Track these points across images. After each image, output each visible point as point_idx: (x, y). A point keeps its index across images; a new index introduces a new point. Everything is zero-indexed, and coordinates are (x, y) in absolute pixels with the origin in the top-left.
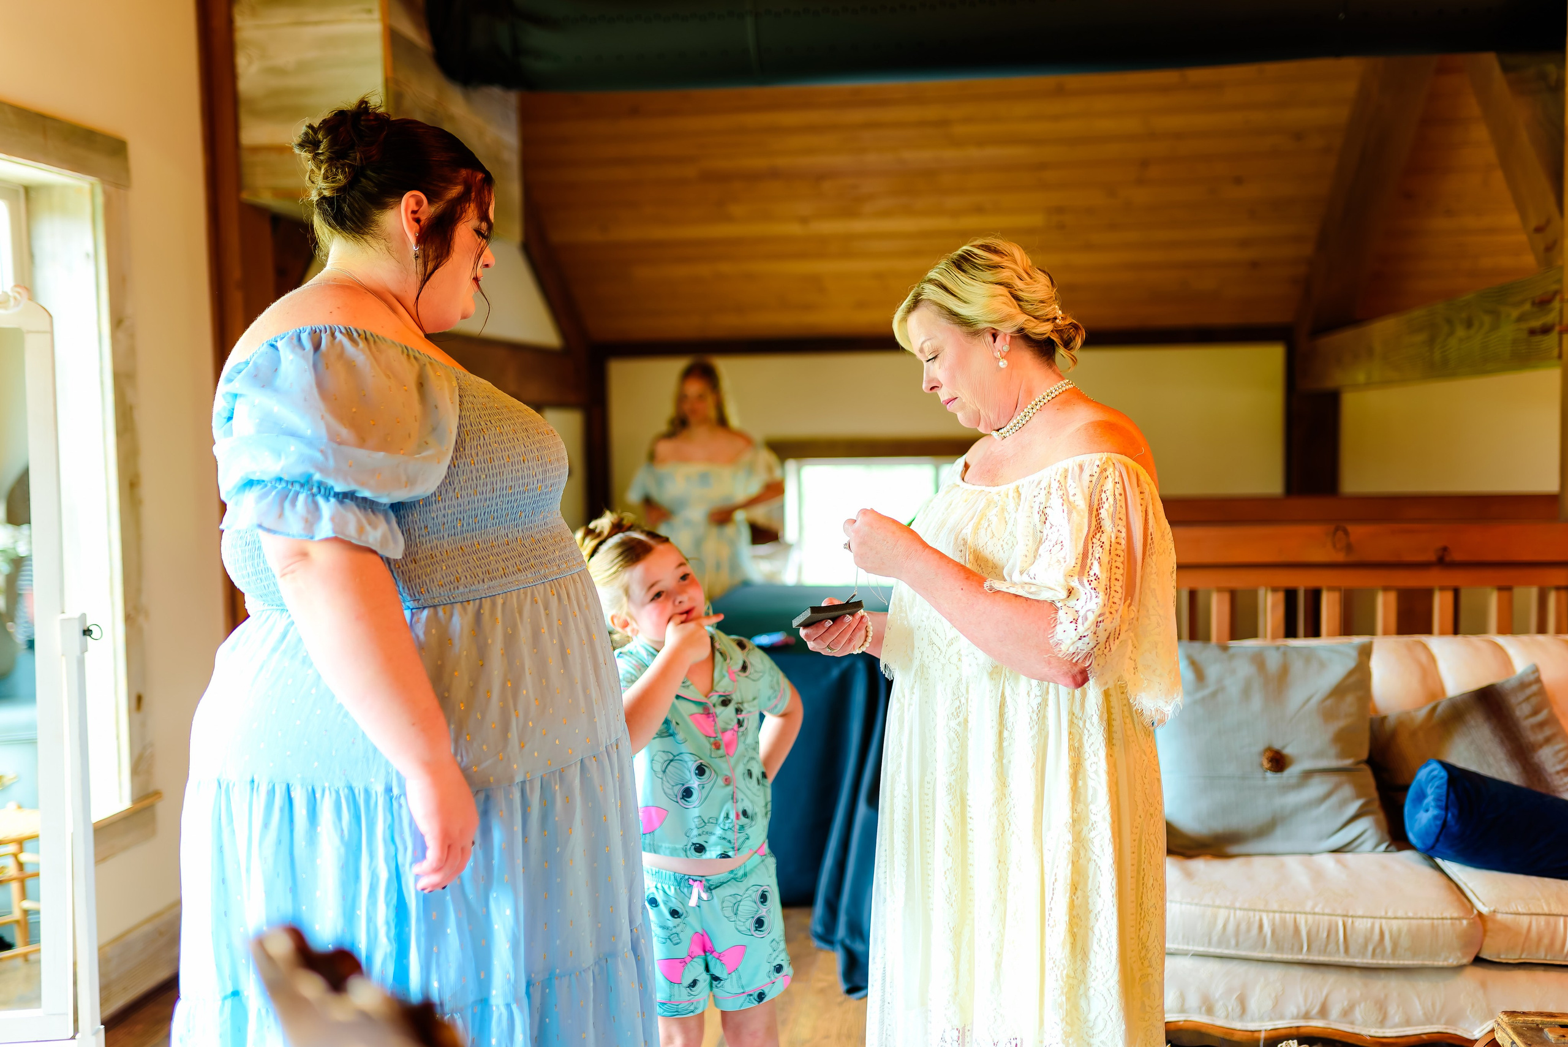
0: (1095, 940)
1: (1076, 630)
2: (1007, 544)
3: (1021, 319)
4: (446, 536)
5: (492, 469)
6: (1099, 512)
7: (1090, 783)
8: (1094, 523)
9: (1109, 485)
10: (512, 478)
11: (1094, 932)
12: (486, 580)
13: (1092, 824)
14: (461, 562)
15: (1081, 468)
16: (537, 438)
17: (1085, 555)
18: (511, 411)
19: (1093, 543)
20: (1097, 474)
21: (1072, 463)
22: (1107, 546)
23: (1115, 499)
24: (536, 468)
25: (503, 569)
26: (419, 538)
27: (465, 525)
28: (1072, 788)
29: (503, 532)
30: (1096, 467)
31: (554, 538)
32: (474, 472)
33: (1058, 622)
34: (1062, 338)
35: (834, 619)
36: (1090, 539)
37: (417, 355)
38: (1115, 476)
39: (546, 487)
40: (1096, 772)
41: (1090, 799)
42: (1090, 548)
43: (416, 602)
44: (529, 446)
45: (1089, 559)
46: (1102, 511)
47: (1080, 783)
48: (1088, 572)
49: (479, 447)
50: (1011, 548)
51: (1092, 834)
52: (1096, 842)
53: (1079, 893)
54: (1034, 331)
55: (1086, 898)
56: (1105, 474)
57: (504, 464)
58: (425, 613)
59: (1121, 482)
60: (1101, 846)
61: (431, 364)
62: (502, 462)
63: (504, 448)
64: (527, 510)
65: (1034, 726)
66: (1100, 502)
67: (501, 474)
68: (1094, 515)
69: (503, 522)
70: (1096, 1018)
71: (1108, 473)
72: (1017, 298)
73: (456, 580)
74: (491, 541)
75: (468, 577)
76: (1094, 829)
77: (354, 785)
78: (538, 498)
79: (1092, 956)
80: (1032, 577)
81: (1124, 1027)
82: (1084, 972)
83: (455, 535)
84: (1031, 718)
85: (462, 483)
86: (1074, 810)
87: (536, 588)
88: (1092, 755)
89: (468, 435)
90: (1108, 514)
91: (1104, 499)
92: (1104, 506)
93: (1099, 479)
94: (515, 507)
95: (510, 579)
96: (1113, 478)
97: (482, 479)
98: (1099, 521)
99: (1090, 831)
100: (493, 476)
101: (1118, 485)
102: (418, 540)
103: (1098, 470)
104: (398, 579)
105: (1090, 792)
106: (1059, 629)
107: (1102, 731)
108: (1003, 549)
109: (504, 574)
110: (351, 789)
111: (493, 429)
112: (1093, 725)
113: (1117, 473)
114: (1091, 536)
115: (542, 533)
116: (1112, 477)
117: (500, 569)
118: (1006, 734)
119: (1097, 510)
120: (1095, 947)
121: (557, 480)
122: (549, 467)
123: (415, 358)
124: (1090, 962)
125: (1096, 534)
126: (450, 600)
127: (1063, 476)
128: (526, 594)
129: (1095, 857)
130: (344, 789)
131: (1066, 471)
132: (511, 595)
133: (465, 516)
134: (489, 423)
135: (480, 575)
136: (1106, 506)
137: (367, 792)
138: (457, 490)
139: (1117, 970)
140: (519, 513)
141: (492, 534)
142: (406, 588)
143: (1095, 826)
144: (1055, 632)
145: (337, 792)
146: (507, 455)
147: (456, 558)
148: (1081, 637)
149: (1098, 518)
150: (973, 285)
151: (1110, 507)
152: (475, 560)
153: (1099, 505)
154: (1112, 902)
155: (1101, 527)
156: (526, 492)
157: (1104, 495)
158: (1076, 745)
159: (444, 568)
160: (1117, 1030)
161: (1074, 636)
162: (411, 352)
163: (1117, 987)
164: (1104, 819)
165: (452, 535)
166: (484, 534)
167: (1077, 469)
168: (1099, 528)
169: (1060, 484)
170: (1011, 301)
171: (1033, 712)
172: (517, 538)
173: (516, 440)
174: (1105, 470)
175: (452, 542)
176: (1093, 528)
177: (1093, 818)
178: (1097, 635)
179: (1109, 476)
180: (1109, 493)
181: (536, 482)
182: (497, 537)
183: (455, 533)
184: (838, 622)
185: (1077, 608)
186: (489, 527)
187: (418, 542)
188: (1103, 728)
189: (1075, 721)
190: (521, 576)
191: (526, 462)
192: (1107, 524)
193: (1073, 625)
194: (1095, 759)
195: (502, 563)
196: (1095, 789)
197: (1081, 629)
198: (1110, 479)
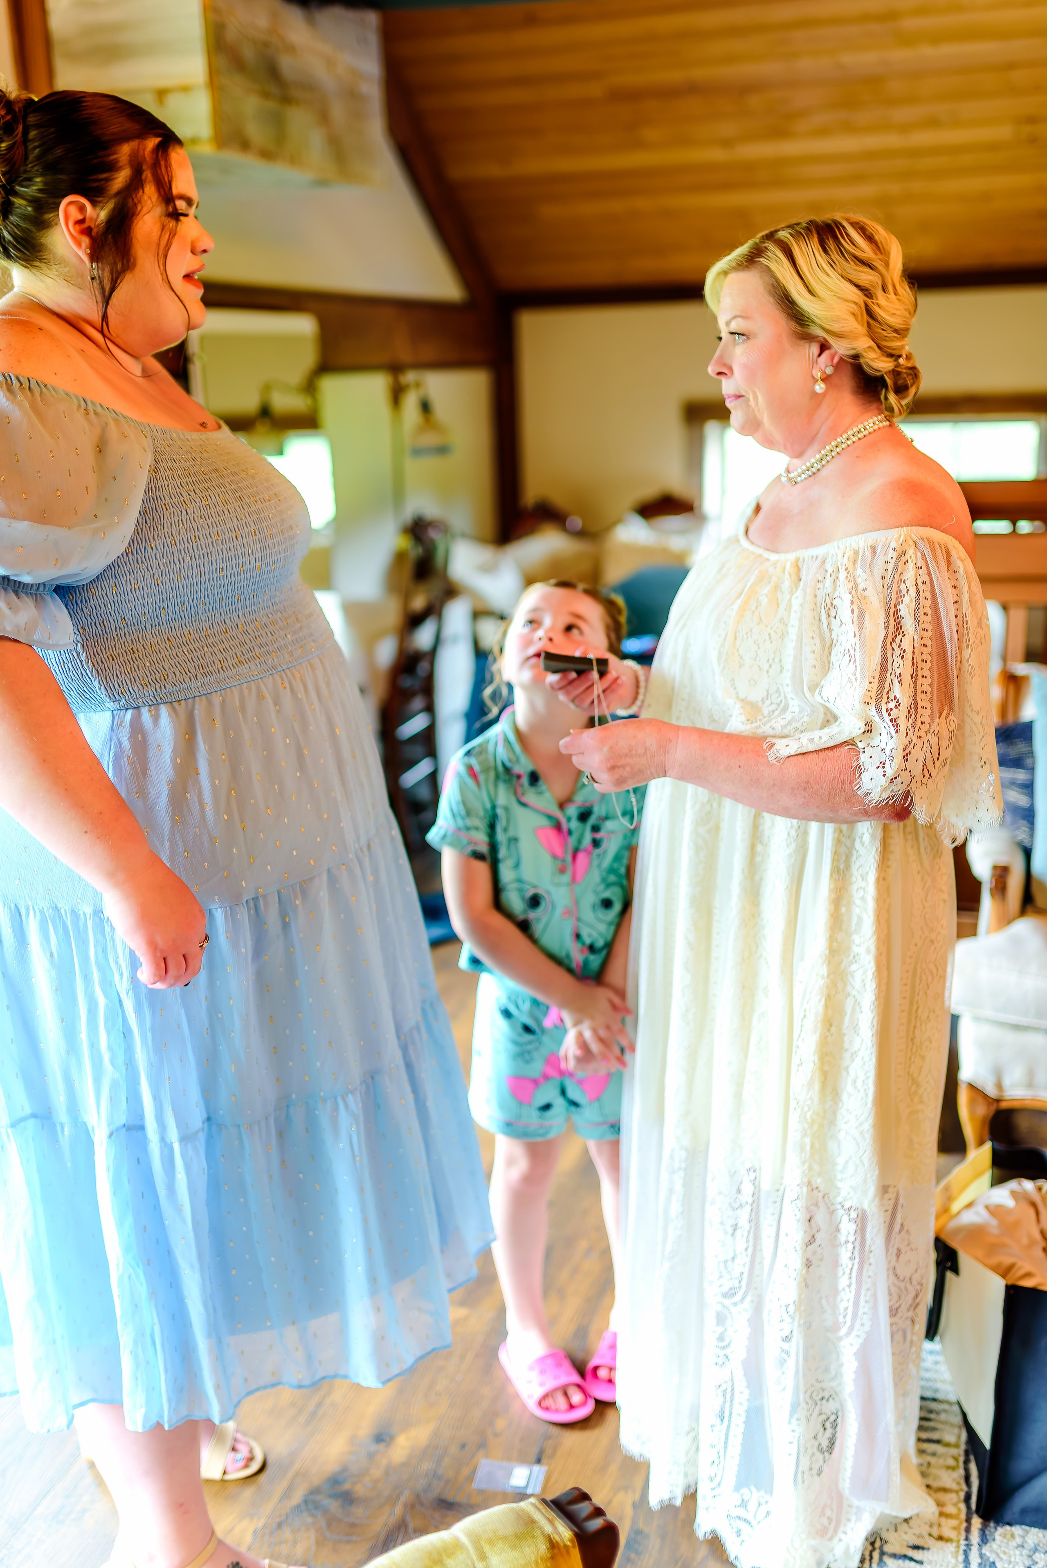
0: (850, 1081)
1: (884, 775)
2: (776, 632)
3: (863, 344)
4: (148, 627)
5: (198, 549)
6: (898, 608)
7: (856, 911)
8: (892, 623)
9: (910, 574)
10: (223, 559)
11: (848, 1073)
12: (199, 676)
13: (854, 957)
14: (168, 657)
15: (874, 549)
16: (253, 508)
17: (884, 667)
18: (222, 476)
19: (893, 649)
20: (894, 560)
21: (862, 542)
22: (909, 655)
23: (917, 590)
24: (252, 544)
25: (220, 661)
26: (116, 631)
27: (170, 614)
28: (832, 915)
29: (218, 618)
30: (891, 551)
31: (286, 619)
32: (176, 554)
33: (863, 770)
34: (895, 384)
35: (580, 673)
36: (888, 644)
37: (99, 409)
38: (916, 558)
39: (267, 565)
40: (863, 899)
41: (853, 927)
42: (889, 655)
43: (117, 703)
44: (243, 518)
45: (889, 673)
46: (901, 607)
47: (843, 910)
48: (888, 693)
49: (181, 524)
50: (780, 637)
51: (854, 967)
52: (858, 976)
53: (833, 1029)
54: (872, 364)
55: (841, 1035)
56: (904, 559)
57: (212, 543)
58: (129, 713)
59: (924, 568)
60: (863, 981)
61: (116, 421)
62: (210, 540)
63: (212, 523)
64: (246, 592)
65: (791, 843)
66: (899, 595)
67: (209, 555)
68: (891, 614)
69: (218, 607)
70: (847, 1162)
71: (907, 556)
72: (870, 313)
73: (162, 678)
74: (205, 630)
75: (178, 673)
76: (856, 962)
77: (60, 906)
78: (258, 578)
79: (845, 1097)
80: (826, 700)
81: (877, 1172)
82: (834, 1113)
83: (159, 625)
84: (789, 834)
85: (162, 567)
86: (832, 939)
87: (262, 681)
88: (860, 879)
89: (167, 509)
90: (909, 610)
91: (904, 592)
92: (904, 599)
93: (896, 565)
94: (230, 591)
95: (229, 673)
96: (914, 562)
97: (186, 561)
98: (898, 621)
99: (851, 963)
100: (199, 557)
101: (921, 572)
102: (115, 633)
103: (895, 555)
104: (93, 679)
105: (855, 920)
106: (865, 777)
107: (873, 852)
108: (770, 638)
109: (222, 668)
110: (56, 909)
111: (198, 500)
112: (863, 845)
113: (919, 554)
114: (890, 639)
115: (270, 615)
116: (912, 562)
117: (217, 662)
118: (759, 848)
119: (895, 606)
120: (849, 1088)
121: (282, 555)
122: (270, 542)
123: (96, 413)
124: (843, 1104)
125: (896, 636)
126: (157, 700)
127: (852, 560)
128: (249, 689)
129: (854, 992)
130: (48, 910)
131: (856, 553)
132: (232, 691)
133: (169, 604)
134: (192, 494)
135: (192, 670)
136: (906, 600)
137: (74, 912)
138: (156, 576)
139: (873, 1113)
140: (237, 596)
141: (205, 621)
142: (103, 688)
143: (857, 958)
144: (861, 782)
145: (42, 912)
146: (215, 532)
147: (162, 651)
148: (892, 780)
149: (896, 616)
150: (828, 275)
151: (911, 600)
152: (186, 653)
153: (897, 599)
154: (872, 1041)
155: (901, 626)
156: (242, 574)
157: (903, 586)
158: (842, 866)
159: (148, 664)
160: (869, 1176)
161: (883, 781)
162: (90, 406)
163: (871, 1131)
164: (868, 951)
165: (155, 626)
166: (195, 621)
167: (868, 554)
168: (898, 627)
169: (848, 573)
170: (862, 315)
171: (792, 827)
172: (237, 625)
173: (226, 512)
174: (904, 553)
175: (157, 633)
176: (891, 629)
177: (855, 949)
178: (908, 770)
179: (910, 560)
180: (911, 584)
181: (253, 561)
182: (212, 624)
183: (159, 623)
184: (583, 677)
185: (883, 746)
186: (200, 614)
187: (115, 636)
188: (875, 849)
189: (843, 839)
190: (243, 669)
191: (240, 538)
192: (908, 624)
193: (881, 770)
194: (863, 884)
195: (220, 656)
196: (860, 919)
197: (890, 772)
198: (911, 565)
